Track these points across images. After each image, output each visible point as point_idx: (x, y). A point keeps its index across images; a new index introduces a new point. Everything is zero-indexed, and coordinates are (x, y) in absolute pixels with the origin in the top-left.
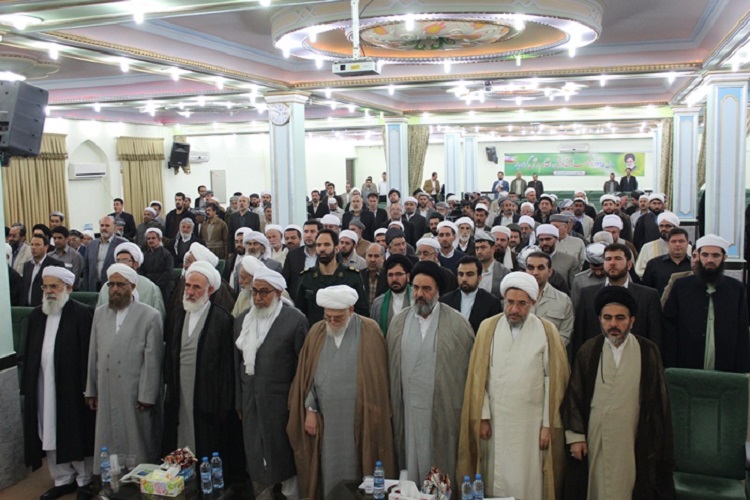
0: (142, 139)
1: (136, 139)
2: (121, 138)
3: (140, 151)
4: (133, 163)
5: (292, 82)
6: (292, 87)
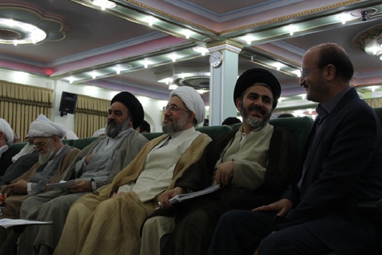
5: (218, 31)
6: (218, 34)
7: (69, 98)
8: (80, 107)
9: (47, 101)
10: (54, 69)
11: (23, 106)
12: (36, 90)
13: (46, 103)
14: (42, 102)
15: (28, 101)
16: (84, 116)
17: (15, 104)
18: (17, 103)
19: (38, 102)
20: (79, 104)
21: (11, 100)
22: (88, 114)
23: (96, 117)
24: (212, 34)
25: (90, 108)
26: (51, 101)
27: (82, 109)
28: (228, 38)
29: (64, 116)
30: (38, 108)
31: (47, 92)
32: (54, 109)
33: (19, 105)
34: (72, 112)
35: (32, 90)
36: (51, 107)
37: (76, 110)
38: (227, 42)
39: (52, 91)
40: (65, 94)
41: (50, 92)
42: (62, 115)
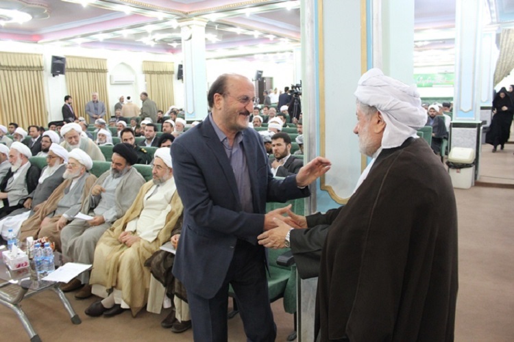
0: (158, 62)
1: (155, 62)
2: (144, 61)
3: (156, 69)
4: (153, 75)
5: (186, 11)
6: (187, 14)
7: (59, 61)
8: (69, 67)
9: (39, 65)
10: (40, 37)
11: (18, 72)
12: (27, 56)
13: (38, 67)
14: (34, 67)
15: (21, 67)
16: (74, 74)
17: (10, 72)
18: (11, 70)
19: (31, 67)
20: (68, 65)
21: (5, 68)
22: (77, 72)
23: (85, 74)
24: (181, 14)
25: (78, 67)
26: (42, 65)
27: (71, 69)
28: (196, 16)
29: (56, 77)
30: (32, 72)
31: (37, 57)
32: (46, 71)
33: (13, 72)
34: (62, 73)
35: (23, 56)
36: (42, 70)
37: (66, 70)
38: (195, 18)
39: (42, 55)
40: (55, 58)
41: (40, 57)
42: (54, 76)
